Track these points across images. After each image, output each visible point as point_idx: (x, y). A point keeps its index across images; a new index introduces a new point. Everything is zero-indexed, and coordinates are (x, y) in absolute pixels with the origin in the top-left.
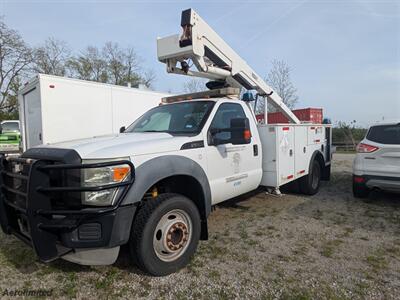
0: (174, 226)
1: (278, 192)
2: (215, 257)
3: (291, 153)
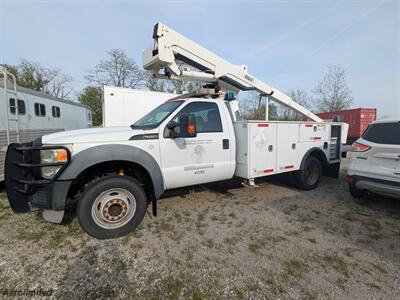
0: (111, 201)
1: (252, 184)
3: (271, 148)
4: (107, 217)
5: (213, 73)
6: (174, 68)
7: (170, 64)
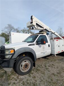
0: (25, 64)
1: (55, 56)
2: (37, 72)
3: (59, 46)
4: (24, 69)
5: (43, 28)
6: (36, 27)
7: (35, 26)
